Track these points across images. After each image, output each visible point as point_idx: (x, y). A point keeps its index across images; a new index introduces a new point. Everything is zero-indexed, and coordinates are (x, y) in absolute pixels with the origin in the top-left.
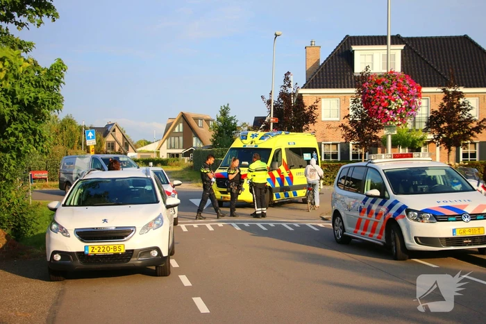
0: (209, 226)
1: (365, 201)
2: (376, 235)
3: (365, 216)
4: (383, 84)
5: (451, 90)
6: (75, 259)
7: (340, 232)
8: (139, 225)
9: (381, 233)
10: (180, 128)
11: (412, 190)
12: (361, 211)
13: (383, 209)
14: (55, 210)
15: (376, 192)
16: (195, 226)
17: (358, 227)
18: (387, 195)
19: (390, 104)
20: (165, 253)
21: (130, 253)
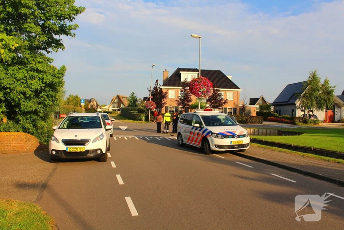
0: (125, 137)
1: (192, 129)
2: (197, 143)
3: (192, 135)
4: (198, 81)
5: (215, 89)
6: (61, 154)
7: (181, 141)
8: (92, 138)
9: (199, 143)
10: (117, 100)
11: (211, 125)
12: (191, 132)
13: (201, 132)
14: (55, 130)
15: (198, 125)
16: (120, 137)
17: (189, 140)
18: (202, 126)
19: (200, 89)
20: (104, 152)
21: (87, 151)
